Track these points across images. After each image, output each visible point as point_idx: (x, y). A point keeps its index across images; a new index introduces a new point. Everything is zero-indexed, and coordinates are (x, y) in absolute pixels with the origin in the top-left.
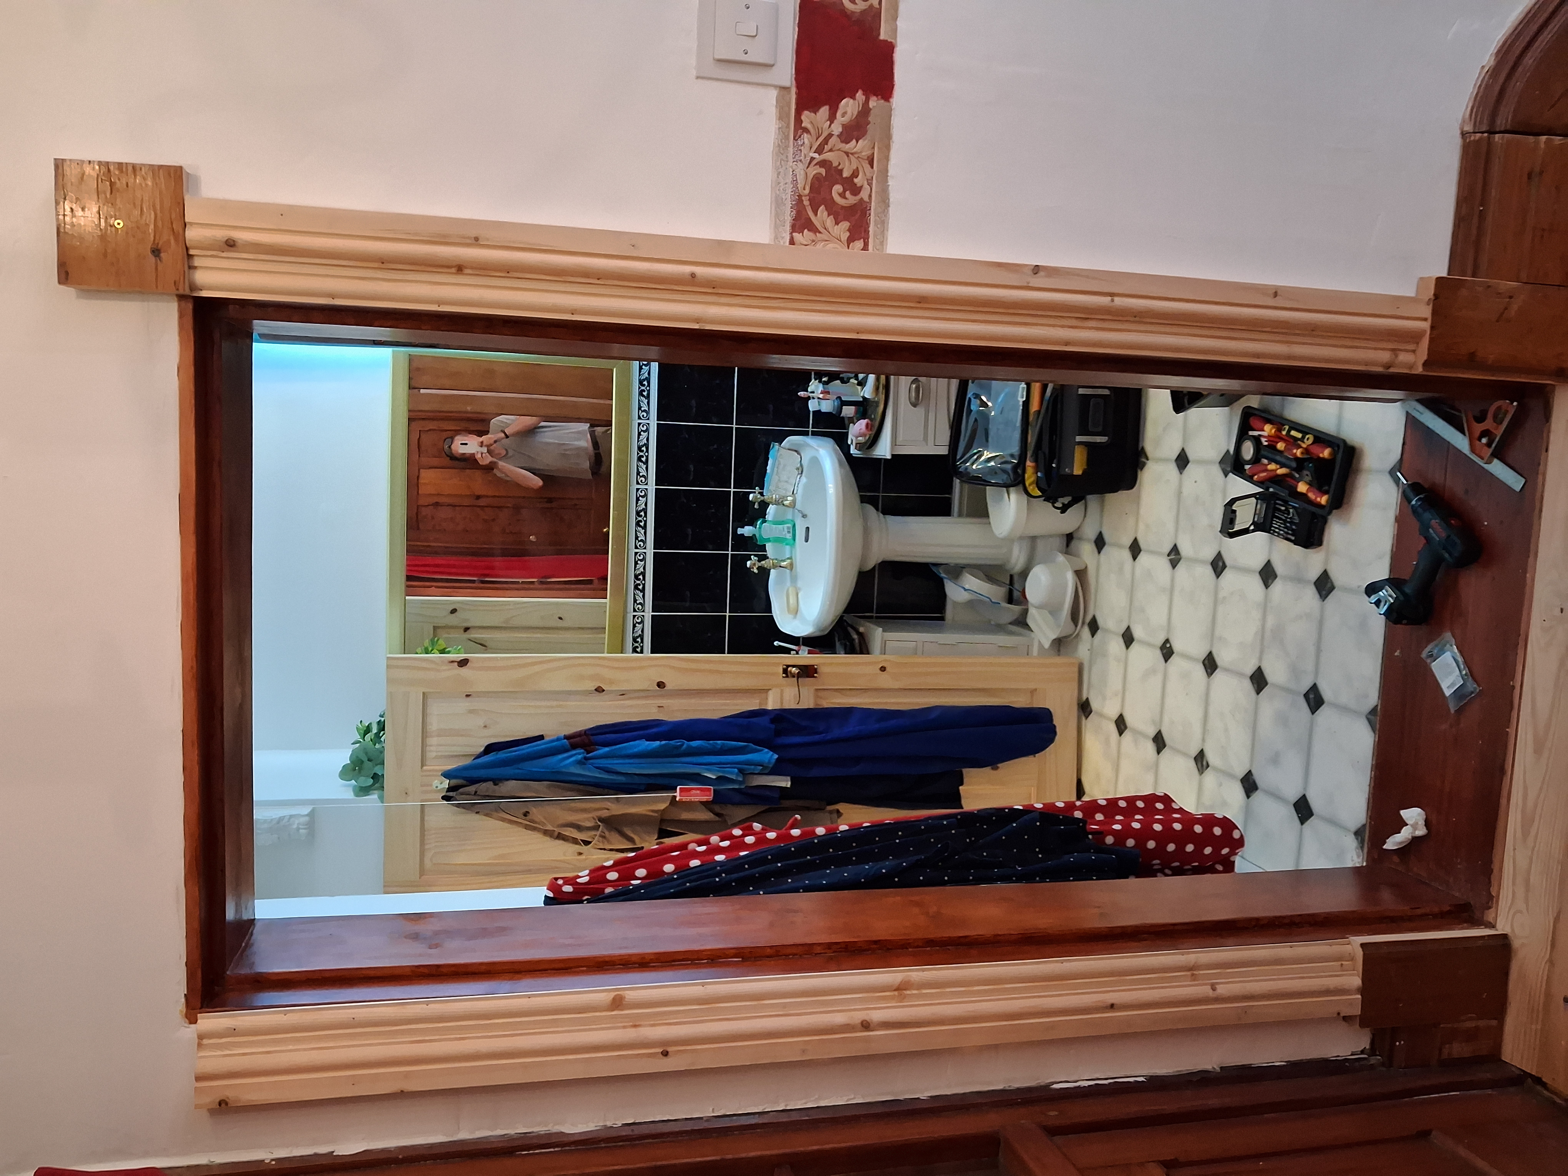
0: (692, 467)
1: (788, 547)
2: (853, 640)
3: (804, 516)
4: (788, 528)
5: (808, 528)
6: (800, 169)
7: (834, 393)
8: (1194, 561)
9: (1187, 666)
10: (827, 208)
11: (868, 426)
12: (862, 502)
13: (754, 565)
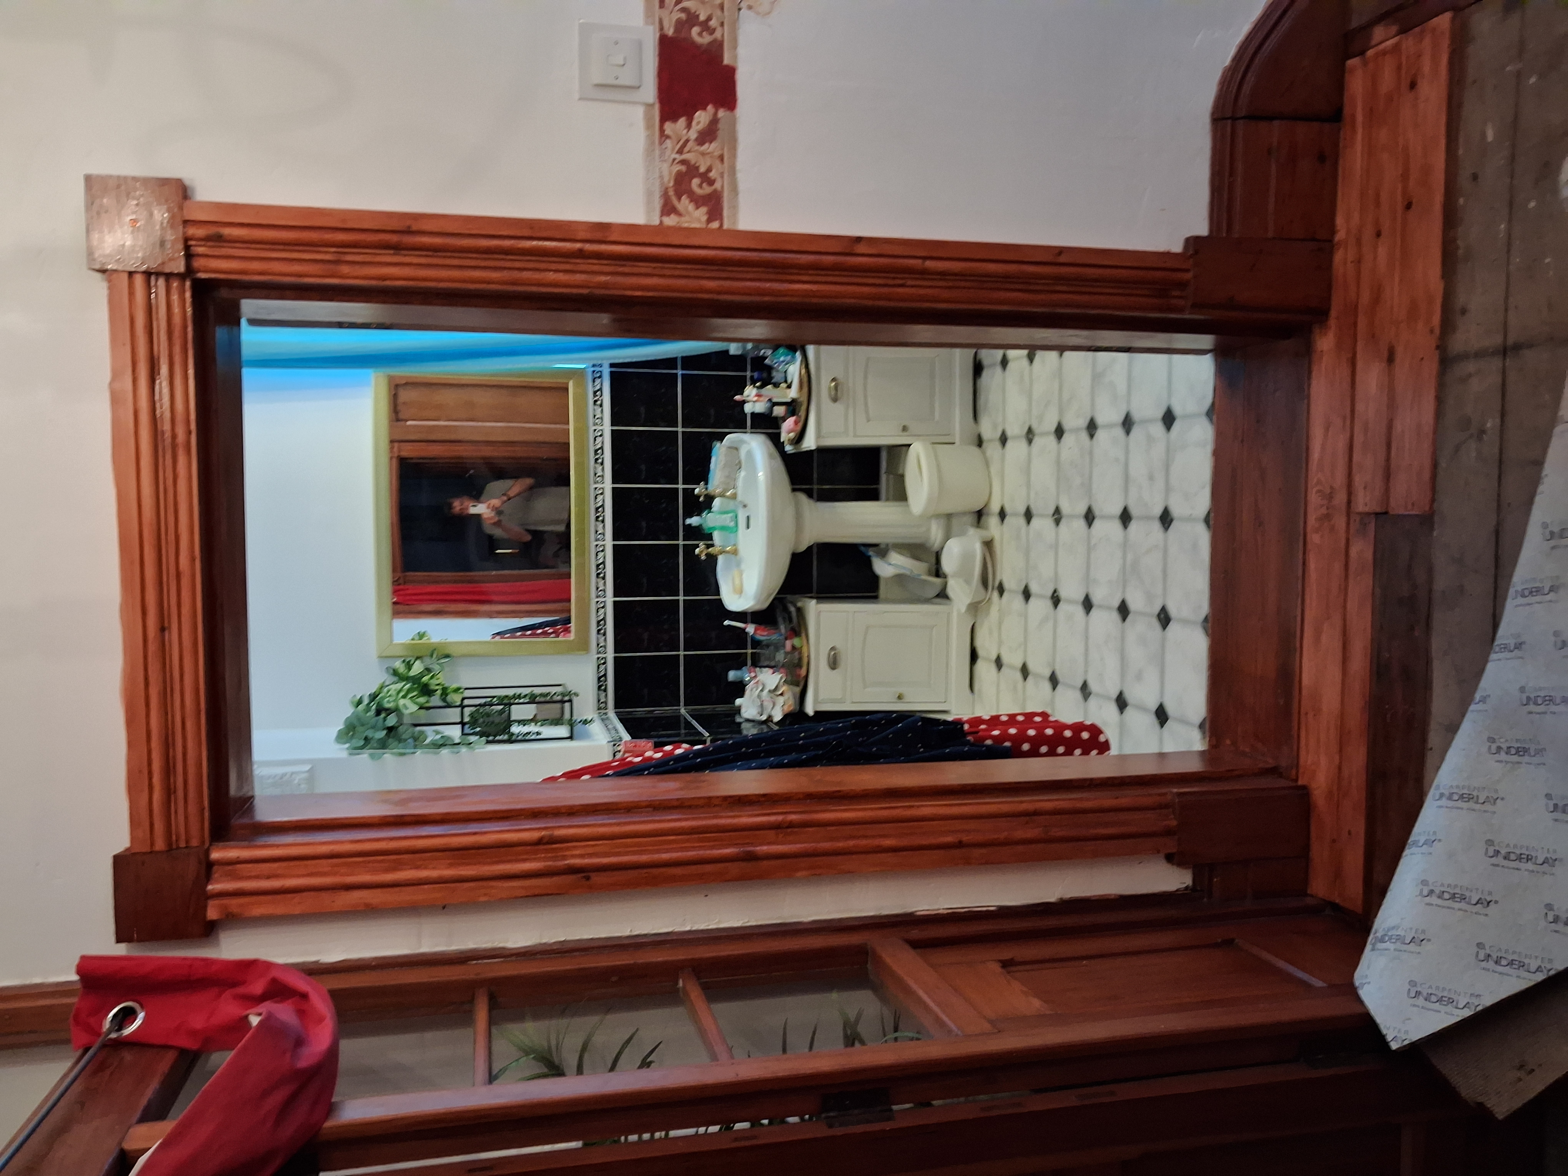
0: (643, 467)
1: (732, 535)
2: (791, 612)
3: (745, 506)
4: (731, 517)
5: (748, 517)
6: (665, 167)
7: (766, 396)
8: (1072, 517)
9: (1071, 609)
10: (688, 197)
11: (796, 423)
12: (794, 490)
13: (702, 551)
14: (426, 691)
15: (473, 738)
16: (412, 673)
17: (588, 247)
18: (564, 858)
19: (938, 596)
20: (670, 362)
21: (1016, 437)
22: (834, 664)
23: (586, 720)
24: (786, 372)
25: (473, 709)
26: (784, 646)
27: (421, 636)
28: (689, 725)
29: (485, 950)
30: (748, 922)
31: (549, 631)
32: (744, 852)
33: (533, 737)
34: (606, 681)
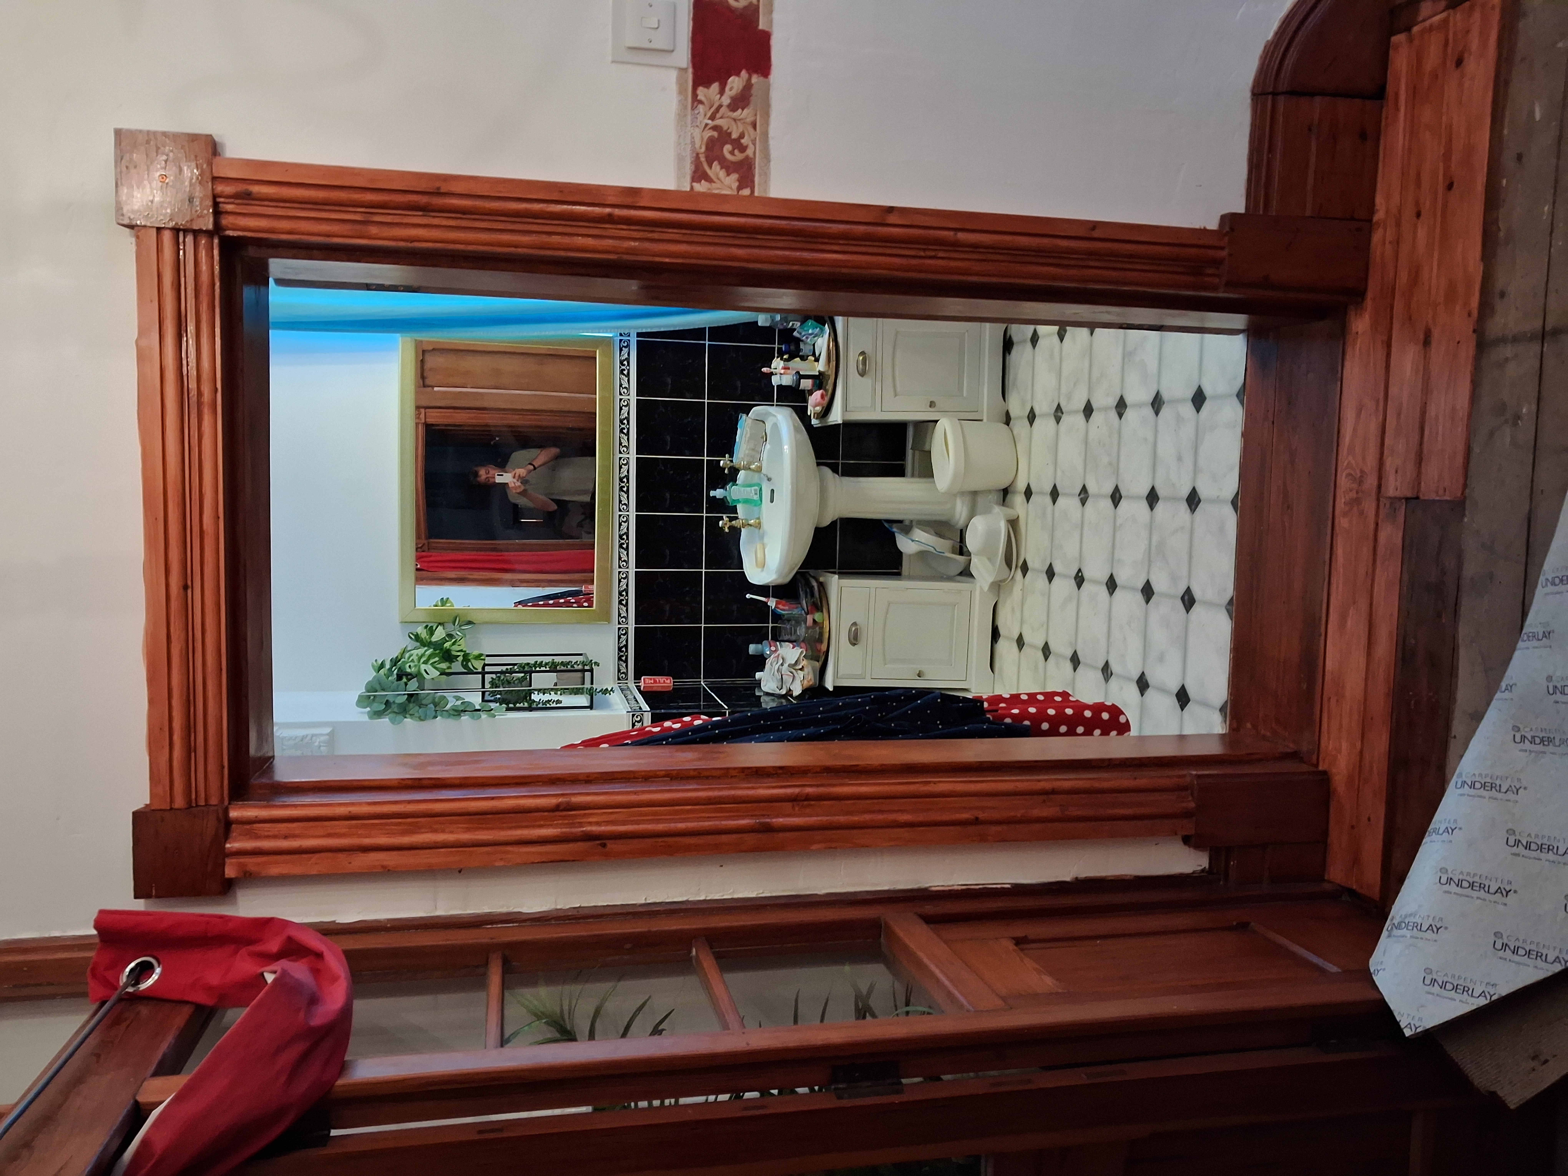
0: (668, 438)
1: (756, 508)
2: (813, 587)
3: (769, 479)
4: (755, 490)
5: (773, 491)
6: (697, 133)
7: (793, 369)
8: (1099, 496)
9: (1095, 590)
10: (720, 164)
11: (822, 396)
12: (818, 464)
13: (726, 524)
14: (448, 656)
15: (493, 705)
16: (434, 639)
17: (617, 212)
18: (581, 825)
19: (961, 574)
20: (698, 333)
21: (1043, 415)
22: (854, 639)
23: (607, 689)
24: (814, 345)
25: (494, 676)
26: (805, 621)
27: (444, 602)
28: (708, 697)
29: (501, 914)
30: (763, 893)
31: (571, 601)
32: (760, 823)
33: (554, 705)
34: (627, 651)
